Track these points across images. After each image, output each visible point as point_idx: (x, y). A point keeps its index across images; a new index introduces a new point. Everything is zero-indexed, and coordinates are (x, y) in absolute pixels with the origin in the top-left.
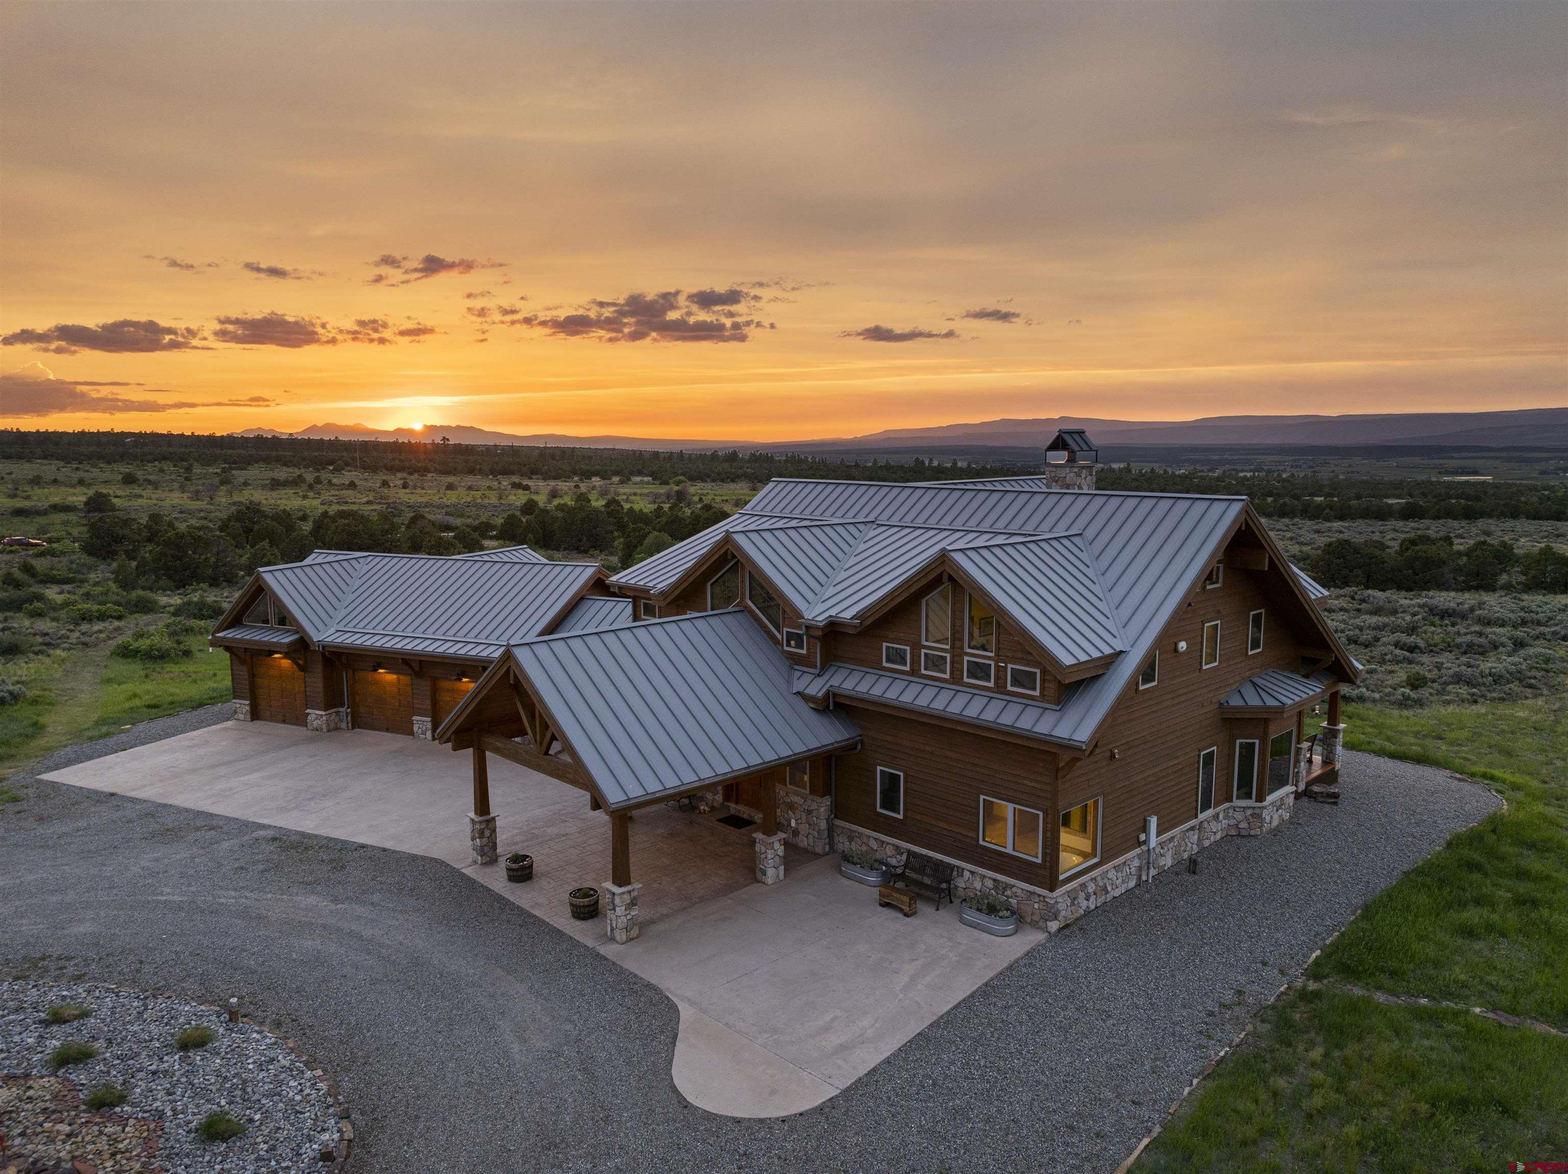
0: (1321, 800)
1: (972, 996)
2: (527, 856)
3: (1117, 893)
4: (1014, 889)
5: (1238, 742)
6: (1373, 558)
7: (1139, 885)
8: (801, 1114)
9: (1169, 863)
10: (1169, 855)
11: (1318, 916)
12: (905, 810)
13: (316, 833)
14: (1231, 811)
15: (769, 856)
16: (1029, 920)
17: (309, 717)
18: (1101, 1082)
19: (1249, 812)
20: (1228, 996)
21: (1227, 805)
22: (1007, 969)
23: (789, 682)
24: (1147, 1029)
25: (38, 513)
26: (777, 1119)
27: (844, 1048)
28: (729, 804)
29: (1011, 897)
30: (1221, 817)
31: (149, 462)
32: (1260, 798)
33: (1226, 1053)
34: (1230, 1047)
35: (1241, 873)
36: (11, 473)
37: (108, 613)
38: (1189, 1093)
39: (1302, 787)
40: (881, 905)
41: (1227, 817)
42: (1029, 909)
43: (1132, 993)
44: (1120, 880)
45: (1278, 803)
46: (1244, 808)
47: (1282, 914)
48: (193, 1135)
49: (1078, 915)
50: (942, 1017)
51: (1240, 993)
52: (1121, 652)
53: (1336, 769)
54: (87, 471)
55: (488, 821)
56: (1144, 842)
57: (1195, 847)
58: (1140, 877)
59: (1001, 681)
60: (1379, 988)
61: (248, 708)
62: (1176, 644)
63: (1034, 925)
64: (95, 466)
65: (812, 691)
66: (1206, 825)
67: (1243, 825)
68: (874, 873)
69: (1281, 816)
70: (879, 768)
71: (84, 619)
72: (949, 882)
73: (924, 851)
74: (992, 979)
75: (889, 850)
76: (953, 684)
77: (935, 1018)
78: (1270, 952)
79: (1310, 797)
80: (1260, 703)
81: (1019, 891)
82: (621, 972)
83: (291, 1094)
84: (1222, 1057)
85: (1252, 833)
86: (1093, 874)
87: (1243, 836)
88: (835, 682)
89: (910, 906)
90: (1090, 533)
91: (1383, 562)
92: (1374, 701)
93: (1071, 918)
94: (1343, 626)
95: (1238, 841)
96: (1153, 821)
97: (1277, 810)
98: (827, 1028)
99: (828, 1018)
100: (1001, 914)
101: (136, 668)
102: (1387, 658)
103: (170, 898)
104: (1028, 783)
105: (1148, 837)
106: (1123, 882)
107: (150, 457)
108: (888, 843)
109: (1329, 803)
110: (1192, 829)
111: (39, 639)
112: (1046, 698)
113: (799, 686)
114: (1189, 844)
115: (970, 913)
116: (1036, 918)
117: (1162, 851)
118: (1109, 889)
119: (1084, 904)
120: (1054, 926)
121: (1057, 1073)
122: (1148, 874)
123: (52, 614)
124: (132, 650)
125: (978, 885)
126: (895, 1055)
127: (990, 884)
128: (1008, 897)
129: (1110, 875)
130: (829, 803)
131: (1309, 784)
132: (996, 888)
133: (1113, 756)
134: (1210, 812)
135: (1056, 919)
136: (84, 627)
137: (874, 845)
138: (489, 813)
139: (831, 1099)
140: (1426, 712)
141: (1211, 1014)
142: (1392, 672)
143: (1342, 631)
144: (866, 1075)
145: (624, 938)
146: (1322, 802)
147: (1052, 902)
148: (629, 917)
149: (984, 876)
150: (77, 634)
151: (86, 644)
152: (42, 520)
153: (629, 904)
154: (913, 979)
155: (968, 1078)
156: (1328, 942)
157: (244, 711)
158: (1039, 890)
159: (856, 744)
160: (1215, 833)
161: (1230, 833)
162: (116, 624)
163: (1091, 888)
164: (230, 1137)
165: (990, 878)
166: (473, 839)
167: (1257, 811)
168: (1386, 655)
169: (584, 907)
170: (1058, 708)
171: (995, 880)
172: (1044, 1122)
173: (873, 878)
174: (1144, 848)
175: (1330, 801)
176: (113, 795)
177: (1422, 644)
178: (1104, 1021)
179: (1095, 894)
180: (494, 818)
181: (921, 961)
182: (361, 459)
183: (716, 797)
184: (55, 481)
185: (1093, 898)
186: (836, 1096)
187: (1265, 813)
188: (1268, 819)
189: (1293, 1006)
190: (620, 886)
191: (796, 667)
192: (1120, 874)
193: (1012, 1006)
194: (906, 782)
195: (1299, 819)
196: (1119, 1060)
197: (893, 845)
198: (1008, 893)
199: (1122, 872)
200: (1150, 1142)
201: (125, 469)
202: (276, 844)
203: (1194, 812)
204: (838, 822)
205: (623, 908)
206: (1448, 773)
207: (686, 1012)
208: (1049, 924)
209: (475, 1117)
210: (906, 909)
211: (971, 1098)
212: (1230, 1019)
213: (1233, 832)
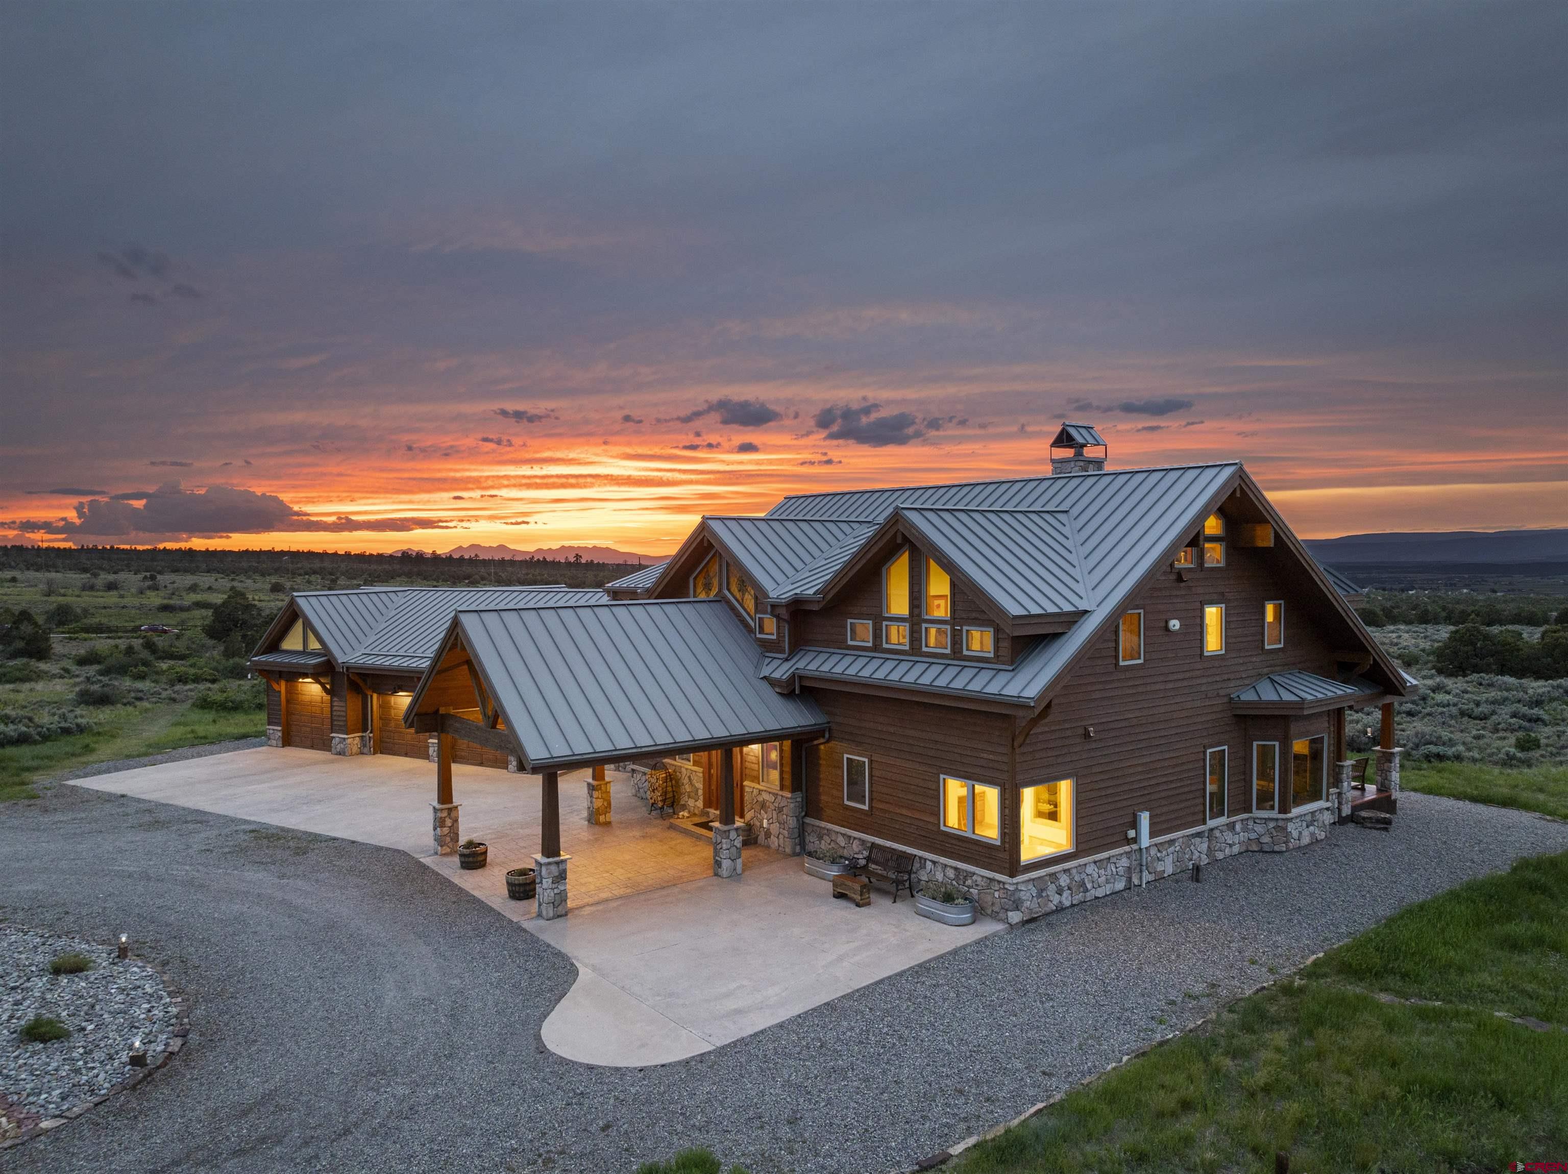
0: (1369, 825)
1: (901, 974)
2: (483, 844)
3: (1100, 893)
4: (975, 878)
5: (1255, 744)
6: (1506, 645)
7: (1130, 889)
8: (663, 1066)
9: (1169, 870)
10: (1169, 861)
11: (1332, 924)
12: (871, 800)
13: (296, 828)
14: (1251, 823)
15: (725, 846)
16: (989, 912)
17: (333, 741)
18: (1014, 1054)
19: (1272, 825)
20: (1199, 988)
21: (1245, 816)
22: (950, 953)
23: (758, 667)
24: (1090, 1012)
25: (182, 609)
26: (635, 1068)
27: (739, 1012)
28: (708, 810)
29: (972, 887)
30: (1238, 827)
31: (300, 575)
32: (1284, 809)
33: (1175, 1036)
34: (1181, 1032)
35: (1252, 884)
36: (174, 583)
37: (204, 677)
38: (1114, 1069)
39: (1346, 811)
40: (835, 896)
41: (1245, 829)
42: (989, 899)
43: (1086, 982)
44: (1103, 879)
45: (1309, 818)
46: (1265, 819)
47: (1290, 920)
48: (14, 1035)
49: (1048, 910)
50: (857, 991)
51: (1213, 986)
52: (1086, 612)
53: (1393, 798)
54: (241, 581)
55: (450, 810)
56: (1135, 840)
57: (1204, 857)
58: (1129, 880)
59: (957, 646)
60: (1385, 990)
61: (280, 734)
62: (1167, 622)
63: (995, 917)
64: (249, 577)
65: (777, 675)
66: (1217, 833)
67: (1266, 839)
68: (835, 868)
69: (1312, 834)
70: (846, 756)
71: (180, 681)
72: (910, 873)
73: (888, 844)
74: (929, 961)
75: (856, 846)
76: (912, 655)
77: (850, 991)
78: (1264, 953)
79: (1357, 823)
80: (1276, 698)
81: (979, 879)
82: (534, 940)
83: (138, 1012)
84: (1168, 1040)
85: (1276, 848)
86: (1067, 865)
87: (1266, 852)
88: (801, 665)
89: (861, 895)
90: (1075, 511)
91: (1518, 650)
92: (1474, 760)
93: (1038, 911)
94: (1456, 700)
95: (1259, 856)
96: (1145, 819)
97: (1308, 827)
98: (727, 995)
99: (732, 986)
100: (956, 902)
101: (209, 716)
102: (1500, 726)
103: (126, 868)
104: (985, 756)
105: (1138, 834)
106: (1107, 881)
107: (302, 571)
108: (855, 838)
109: (1378, 829)
110: (1199, 835)
111: (133, 695)
112: (1000, 659)
113: (766, 672)
114: (1197, 854)
115: (925, 902)
116: (996, 909)
117: (1159, 855)
118: (1089, 886)
119: (1056, 899)
120: (1015, 917)
121: (967, 1044)
122: (1141, 878)
123: (155, 677)
124: (210, 702)
125: (939, 876)
126: (790, 1021)
127: (951, 873)
128: (969, 887)
129: (1089, 870)
130: (799, 799)
131: (1355, 808)
132: (957, 878)
133: (1087, 735)
134: (1223, 820)
135: (1017, 909)
136: (178, 687)
137: (842, 841)
138: (451, 802)
139: (702, 1055)
140: (1534, 770)
141: (1173, 1003)
142: (1504, 738)
143: (1455, 705)
144: (751, 1036)
145: (551, 914)
146: (1370, 828)
147: (1011, 888)
148: (556, 891)
149: (946, 866)
150: (169, 692)
151: (174, 700)
152: (184, 615)
153: (557, 877)
154: (841, 959)
155: (863, 1043)
156: (1335, 946)
157: (277, 737)
158: (998, 876)
159: (824, 731)
160: (1231, 846)
161: (1250, 849)
162: (209, 685)
163: (1064, 881)
164: (49, 1040)
165: (951, 867)
166: (435, 829)
167: (1280, 823)
168: (1499, 724)
169: (520, 885)
170: (1011, 668)
171: (956, 869)
172: (930, 1085)
173: (834, 872)
174: (1135, 847)
175: (1379, 826)
176: (123, 796)
177: (1546, 717)
178: (1042, 1003)
179: (1069, 889)
180: (457, 807)
181: (856, 944)
182: (496, 573)
183: (697, 803)
184: (210, 588)
185: (1066, 893)
186: (710, 1052)
187: (1291, 827)
188: (1295, 834)
189: (1272, 999)
190: (548, 857)
191: (767, 654)
192: (1102, 872)
193: (942, 985)
194: (871, 769)
195: (1337, 841)
196: (1045, 1036)
197: (860, 839)
198: (969, 882)
199: (1105, 869)
200: (1045, 1107)
201: (274, 579)
202: (253, 835)
203: (1201, 816)
204: (808, 820)
205: (550, 880)
206: (1538, 815)
207: (585, 974)
208: (1010, 914)
209: (313, 1045)
210: (858, 897)
211: (857, 1059)
212: (1191, 1009)
213: (1255, 848)
